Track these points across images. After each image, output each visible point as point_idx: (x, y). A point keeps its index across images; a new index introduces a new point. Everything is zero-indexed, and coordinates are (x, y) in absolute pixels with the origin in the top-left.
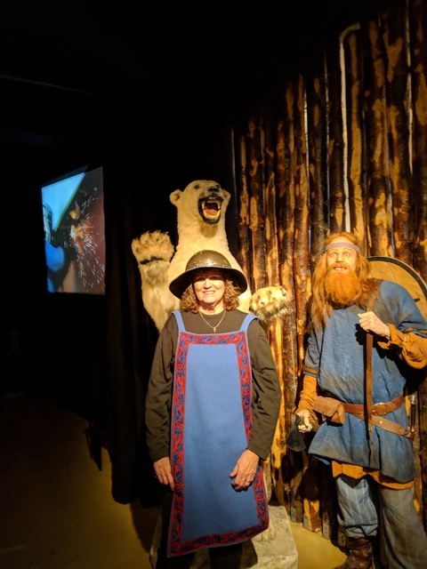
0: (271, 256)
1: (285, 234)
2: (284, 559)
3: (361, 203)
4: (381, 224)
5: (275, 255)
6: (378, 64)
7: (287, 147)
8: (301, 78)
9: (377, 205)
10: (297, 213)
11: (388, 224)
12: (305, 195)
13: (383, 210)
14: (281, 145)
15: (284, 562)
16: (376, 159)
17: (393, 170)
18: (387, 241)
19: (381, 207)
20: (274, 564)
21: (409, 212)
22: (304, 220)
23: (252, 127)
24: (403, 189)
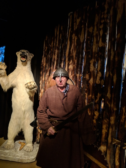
0: (47, 74)
1: (50, 69)
2: (31, 157)
3: (67, 62)
4: (70, 69)
5: (48, 74)
6: (75, 24)
7: (53, 44)
8: (59, 25)
9: (70, 63)
10: (54, 63)
11: (72, 69)
12: (56, 58)
13: (71, 65)
14: (52, 44)
15: (31, 158)
16: (71, 50)
17: (74, 54)
18: (71, 74)
19: (71, 64)
20: (28, 158)
21: (76, 66)
22: (55, 65)
23: (47, 38)
24: (76, 60)
